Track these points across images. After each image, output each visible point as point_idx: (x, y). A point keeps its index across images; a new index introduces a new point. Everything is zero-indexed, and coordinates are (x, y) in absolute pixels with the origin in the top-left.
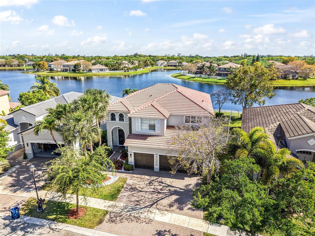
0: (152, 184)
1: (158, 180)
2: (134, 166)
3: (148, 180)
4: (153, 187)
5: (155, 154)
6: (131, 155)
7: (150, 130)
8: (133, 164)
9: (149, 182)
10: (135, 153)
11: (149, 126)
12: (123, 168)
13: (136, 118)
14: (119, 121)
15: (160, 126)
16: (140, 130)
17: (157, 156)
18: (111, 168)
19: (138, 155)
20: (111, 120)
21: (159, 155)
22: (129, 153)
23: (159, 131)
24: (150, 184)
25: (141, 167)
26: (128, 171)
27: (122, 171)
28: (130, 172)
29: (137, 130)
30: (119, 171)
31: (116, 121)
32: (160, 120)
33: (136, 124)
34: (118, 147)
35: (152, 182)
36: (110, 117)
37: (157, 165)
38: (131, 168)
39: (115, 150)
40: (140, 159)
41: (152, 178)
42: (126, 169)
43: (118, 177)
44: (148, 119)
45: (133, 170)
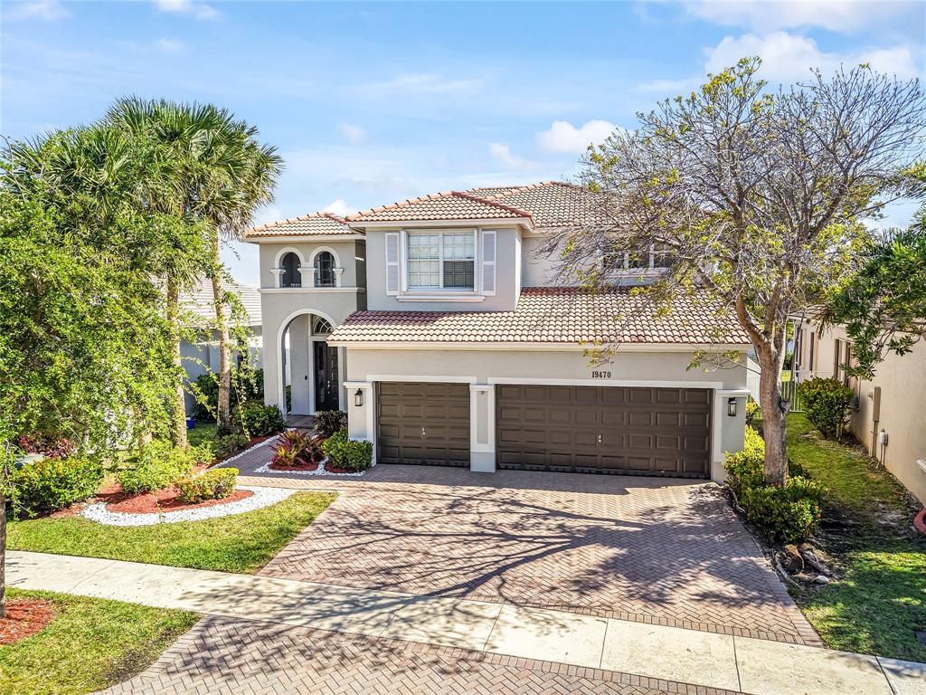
0: (463, 510)
1: (494, 496)
2: (374, 448)
3: (446, 498)
5: (473, 380)
6: (360, 392)
7: (447, 289)
8: (371, 438)
9: (450, 502)
10: (379, 386)
11: (445, 272)
12: (321, 465)
13: (387, 234)
14: (316, 286)
15: (493, 263)
16: (404, 289)
17: (483, 392)
18: (266, 466)
19: (396, 397)
20: (281, 287)
21: (493, 387)
22: (352, 387)
23: (488, 287)
24: (456, 510)
25: (406, 461)
26: (343, 475)
27: (316, 472)
28: (355, 474)
29: (389, 293)
30: (300, 472)
31: (300, 287)
32: (495, 233)
33: (388, 264)
34: (309, 418)
35: (463, 501)
36: (277, 272)
37: (483, 440)
38: (360, 453)
39: (298, 424)
40: (404, 417)
41: (464, 491)
42: (336, 467)
43: (293, 492)
44: (441, 235)
45: (367, 467)
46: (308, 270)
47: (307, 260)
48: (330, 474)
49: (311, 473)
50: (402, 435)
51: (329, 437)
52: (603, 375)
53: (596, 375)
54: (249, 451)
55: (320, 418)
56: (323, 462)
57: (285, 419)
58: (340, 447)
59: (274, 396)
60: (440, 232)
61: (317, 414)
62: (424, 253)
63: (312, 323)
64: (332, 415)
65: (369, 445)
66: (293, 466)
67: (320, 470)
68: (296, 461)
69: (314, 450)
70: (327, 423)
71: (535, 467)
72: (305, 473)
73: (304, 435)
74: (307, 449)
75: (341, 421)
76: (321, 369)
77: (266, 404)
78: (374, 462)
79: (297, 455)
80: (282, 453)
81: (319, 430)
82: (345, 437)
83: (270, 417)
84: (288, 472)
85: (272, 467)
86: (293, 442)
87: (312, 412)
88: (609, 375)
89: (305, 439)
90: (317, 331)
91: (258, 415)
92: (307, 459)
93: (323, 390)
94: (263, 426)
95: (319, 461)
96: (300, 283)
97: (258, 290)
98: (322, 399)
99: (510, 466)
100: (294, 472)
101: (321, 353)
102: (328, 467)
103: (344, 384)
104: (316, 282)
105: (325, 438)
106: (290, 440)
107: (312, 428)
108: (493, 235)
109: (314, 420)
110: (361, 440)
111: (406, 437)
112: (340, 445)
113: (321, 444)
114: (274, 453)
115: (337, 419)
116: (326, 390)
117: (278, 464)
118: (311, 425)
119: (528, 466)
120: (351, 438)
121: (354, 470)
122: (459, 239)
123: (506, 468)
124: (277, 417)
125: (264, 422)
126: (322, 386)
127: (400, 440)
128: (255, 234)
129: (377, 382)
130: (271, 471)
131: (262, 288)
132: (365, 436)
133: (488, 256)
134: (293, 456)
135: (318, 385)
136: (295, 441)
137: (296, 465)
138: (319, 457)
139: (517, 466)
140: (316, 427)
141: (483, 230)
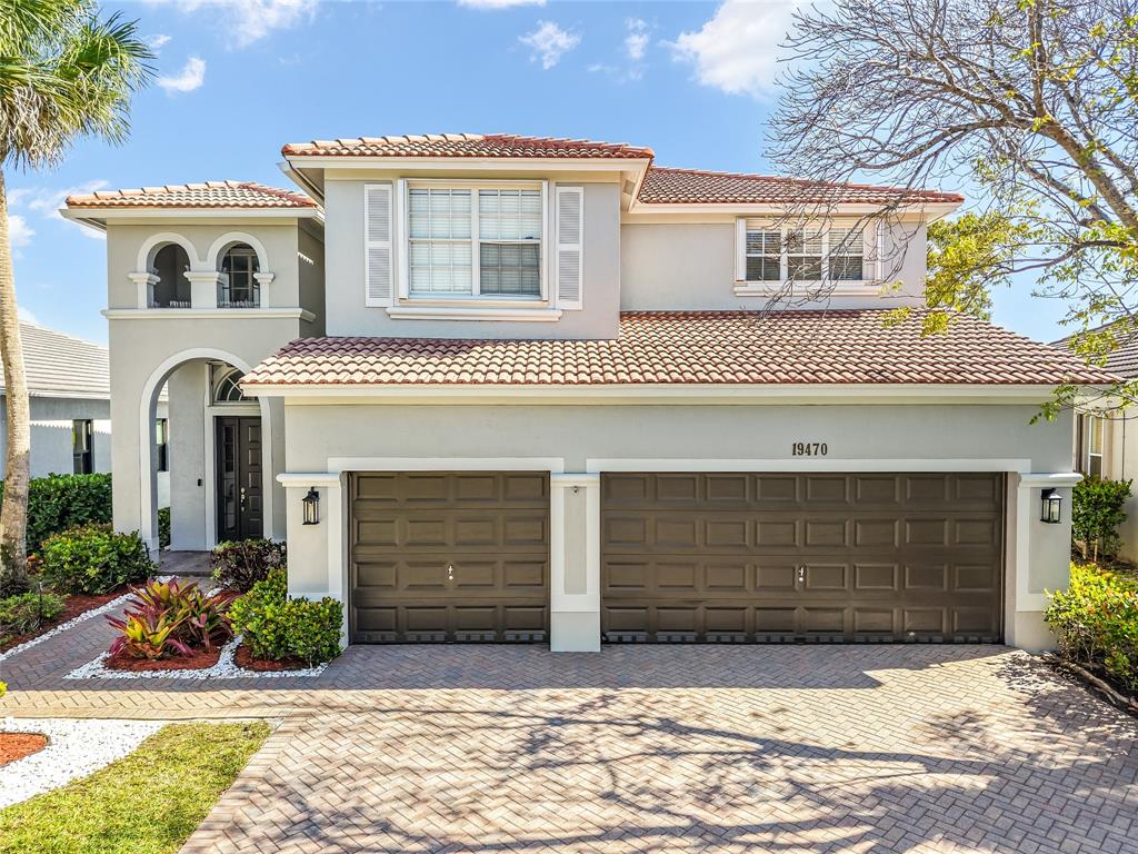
0: (563, 756)
1: (615, 710)
2: (345, 612)
3: (511, 722)
4: (584, 778)
5: (553, 464)
6: (313, 496)
8: (338, 592)
9: (523, 734)
10: (353, 480)
11: (483, 267)
12: (226, 655)
13: (368, 187)
14: (219, 307)
15: (578, 247)
16: (403, 293)
17: (576, 489)
18: (97, 663)
19: (393, 505)
20: (149, 307)
21: (598, 478)
22: (295, 485)
23: (568, 292)
24: (543, 754)
25: (412, 636)
26: (276, 675)
27: (214, 672)
28: (303, 673)
29: (370, 302)
30: (175, 674)
31: (190, 307)
32: (580, 190)
33: (369, 244)
34: (203, 557)
35: (552, 731)
36: (142, 278)
37: (575, 587)
38: (315, 627)
39: (179, 569)
40: (409, 544)
41: (542, 701)
42: (261, 658)
43: (155, 727)
44: (475, 193)
45: (333, 654)
46: (204, 276)
47: (203, 258)
48: (248, 674)
49: (201, 675)
50: (405, 583)
51: (244, 591)
52: (813, 449)
53: (799, 449)
54: (66, 626)
55: (224, 554)
56: (233, 646)
57: (155, 558)
58: (269, 615)
59: (132, 514)
60: (475, 187)
61: (220, 548)
62: (441, 226)
63: (212, 383)
64: (250, 548)
65: (336, 607)
66: (160, 659)
67: (224, 666)
68: (167, 648)
69: (211, 621)
70: (240, 563)
71: (676, 636)
72: (187, 674)
73: (189, 590)
74: (194, 621)
75: (269, 558)
76: (229, 468)
77: (116, 530)
78: (343, 643)
79: (172, 635)
80: (135, 631)
81: (224, 576)
82: (280, 592)
83: (121, 555)
84: (148, 674)
85: (111, 664)
86: (162, 604)
87: (211, 545)
88: (824, 450)
89: (191, 598)
90: (223, 397)
91: (95, 551)
92: (194, 640)
93: (231, 506)
94: (104, 574)
95: (222, 643)
96: (189, 300)
97: (103, 312)
98: (231, 521)
99: (627, 636)
100: (161, 674)
101: (229, 438)
102: (244, 658)
103: (280, 478)
104: (220, 298)
105: (236, 593)
106: (157, 600)
107: (210, 575)
108: (578, 194)
109: (214, 558)
110: (315, 598)
111: (412, 587)
112: (269, 610)
113: (227, 607)
114: (118, 632)
115: (260, 555)
116: (239, 505)
117: (126, 657)
118: (206, 569)
119: (662, 636)
120: (293, 594)
121: (301, 663)
122: (510, 203)
123: (620, 642)
124: (136, 555)
125: (106, 566)
126: (229, 499)
127: (399, 592)
128: (98, 202)
129: (350, 474)
130: (109, 675)
131: (111, 309)
132: (325, 587)
133: (568, 234)
134: (159, 638)
135: (222, 499)
136: (168, 603)
137: (169, 656)
138: (221, 636)
139: (641, 636)
140: (217, 572)
141: (558, 184)
